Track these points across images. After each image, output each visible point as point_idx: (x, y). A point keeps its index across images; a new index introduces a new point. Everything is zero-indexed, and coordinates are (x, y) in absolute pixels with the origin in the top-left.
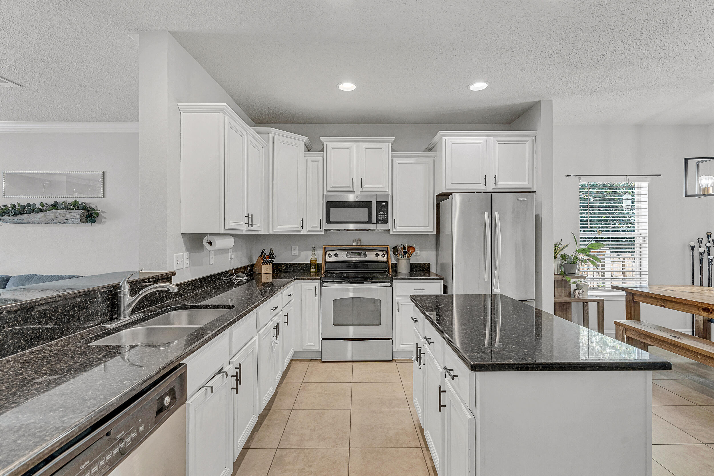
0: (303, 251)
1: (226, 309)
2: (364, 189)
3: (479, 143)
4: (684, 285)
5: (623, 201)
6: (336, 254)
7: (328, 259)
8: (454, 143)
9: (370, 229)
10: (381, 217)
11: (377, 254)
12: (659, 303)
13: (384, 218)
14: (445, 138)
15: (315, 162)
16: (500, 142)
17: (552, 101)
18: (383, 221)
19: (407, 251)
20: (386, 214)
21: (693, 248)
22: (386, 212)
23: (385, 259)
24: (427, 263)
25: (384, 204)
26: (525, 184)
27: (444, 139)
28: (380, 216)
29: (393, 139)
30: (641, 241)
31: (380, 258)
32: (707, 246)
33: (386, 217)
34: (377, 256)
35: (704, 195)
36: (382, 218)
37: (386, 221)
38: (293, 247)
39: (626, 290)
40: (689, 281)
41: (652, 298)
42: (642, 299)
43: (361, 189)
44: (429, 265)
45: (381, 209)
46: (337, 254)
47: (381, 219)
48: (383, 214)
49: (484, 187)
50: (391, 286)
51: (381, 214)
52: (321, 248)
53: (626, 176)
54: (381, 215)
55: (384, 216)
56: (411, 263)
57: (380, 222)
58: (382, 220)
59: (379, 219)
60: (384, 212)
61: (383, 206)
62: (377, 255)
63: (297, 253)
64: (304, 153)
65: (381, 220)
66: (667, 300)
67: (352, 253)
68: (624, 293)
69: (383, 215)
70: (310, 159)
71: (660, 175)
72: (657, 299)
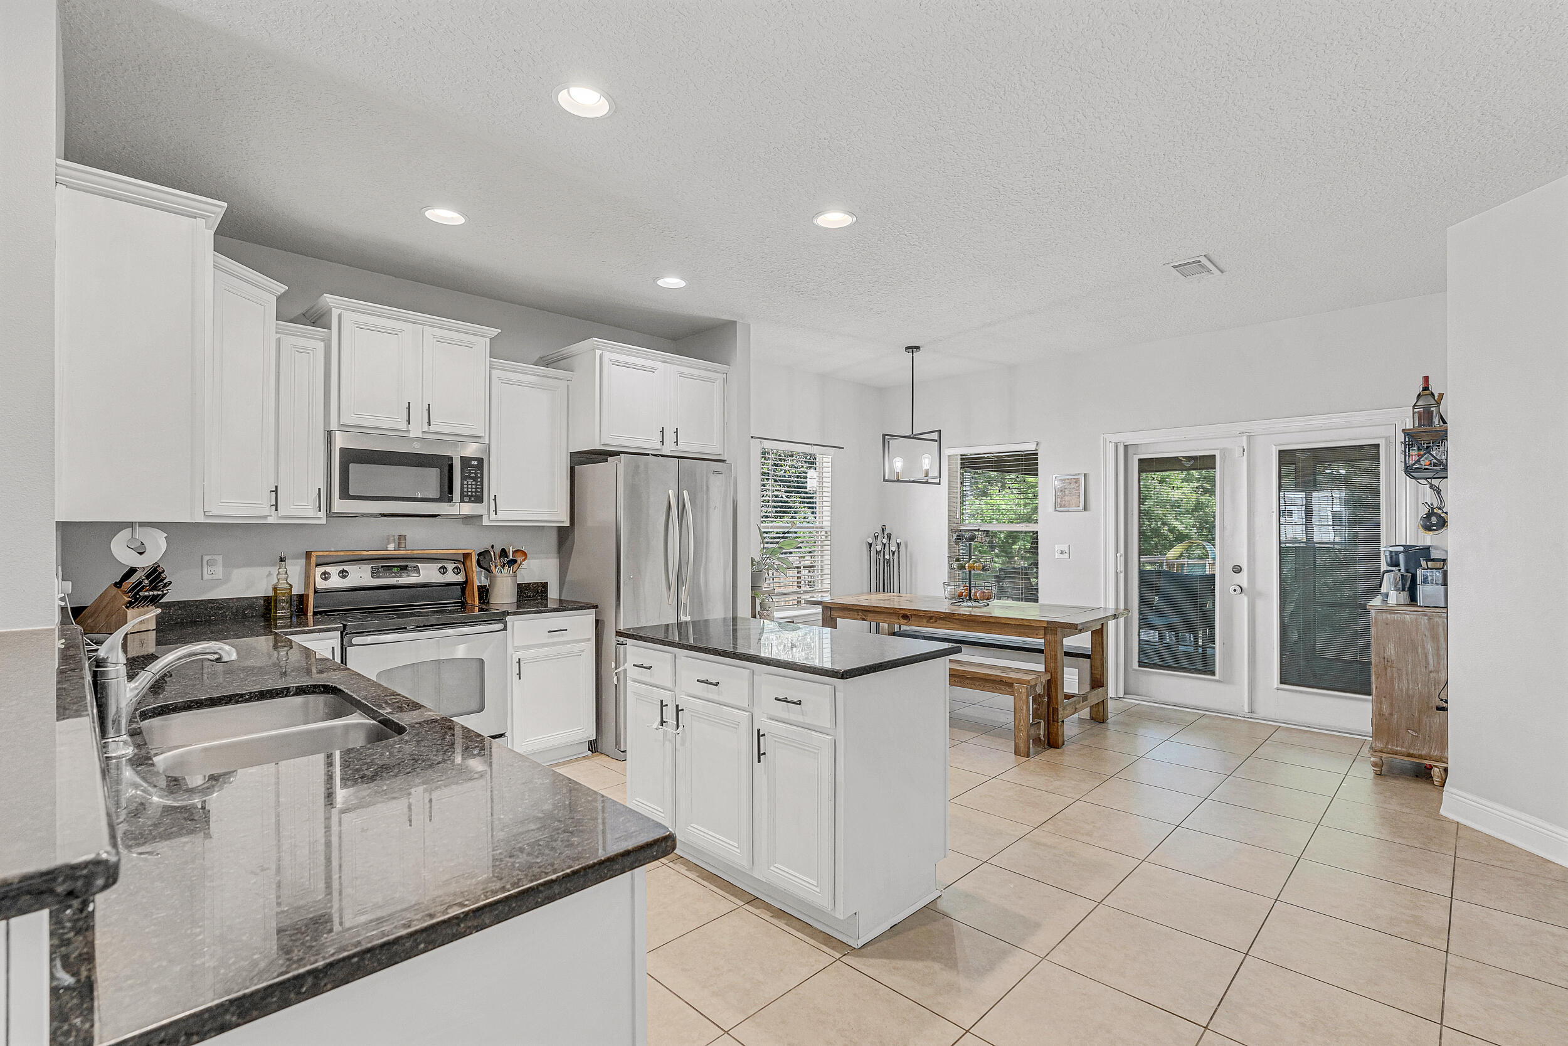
0: (238, 567)
1: (293, 695)
2: (432, 429)
3: (652, 370)
4: (862, 594)
5: (808, 480)
6: (343, 571)
7: (321, 584)
8: (615, 363)
9: (439, 515)
10: (470, 490)
11: (443, 567)
12: (859, 617)
13: (476, 492)
14: (601, 352)
15: (302, 350)
16: (681, 374)
17: (750, 325)
18: (473, 499)
19: (509, 559)
20: (479, 483)
21: (870, 545)
22: (479, 480)
23: (460, 578)
24: (541, 583)
25: (476, 463)
26: (712, 447)
27: (598, 352)
28: (468, 488)
29: (496, 331)
30: (823, 537)
31: (451, 577)
32: (883, 543)
33: (479, 490)
34: (444, 573)
35: (898, 481)
36: (472, 492)
37: (478, 499)
38: (206, 558)
39: (823, 604)
40: (866, 588)
41: (853, 610)
42: (841, 614)
43: (426, 428)
44: (545, 585)
45: (470, 473)
46: (347, 572)
47: (470, 494)
48: (474, 483)
49: (658, 446)
50: (505, 629)
51: (470, 483)
52: (297, 558)
53: (811, 444)
54: (470, 486)
55: (476, 488)
56: (518, 584)
57: (466, 499)
58: (472, 496)
59: (465, 493)
60: (475, 479)
61: (473, 466)
62: (443, 570)
63: (221, 573)
64: (277, 324)
65: (470, 497)
66: (868, 611)
67: (382, 567)
68: (819, 609)
69: (474, 487)
70: (287, 340)
71: (843, 448)
72: (857, 611)
